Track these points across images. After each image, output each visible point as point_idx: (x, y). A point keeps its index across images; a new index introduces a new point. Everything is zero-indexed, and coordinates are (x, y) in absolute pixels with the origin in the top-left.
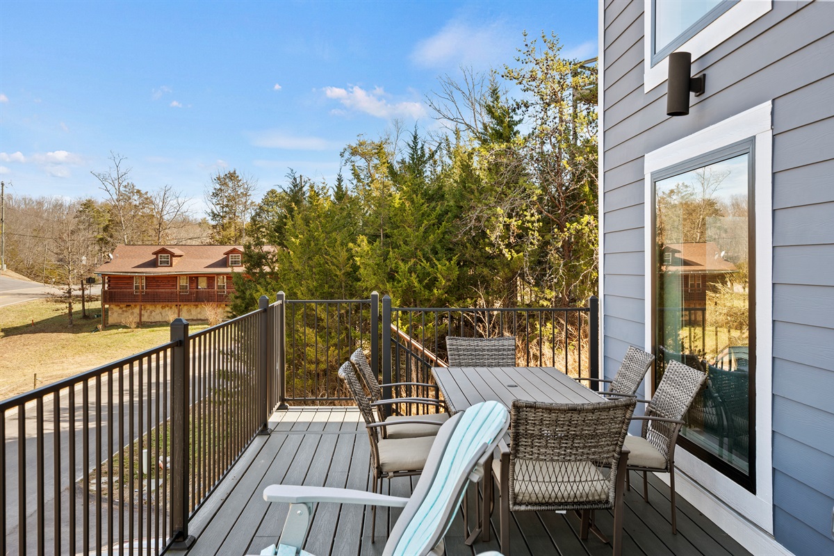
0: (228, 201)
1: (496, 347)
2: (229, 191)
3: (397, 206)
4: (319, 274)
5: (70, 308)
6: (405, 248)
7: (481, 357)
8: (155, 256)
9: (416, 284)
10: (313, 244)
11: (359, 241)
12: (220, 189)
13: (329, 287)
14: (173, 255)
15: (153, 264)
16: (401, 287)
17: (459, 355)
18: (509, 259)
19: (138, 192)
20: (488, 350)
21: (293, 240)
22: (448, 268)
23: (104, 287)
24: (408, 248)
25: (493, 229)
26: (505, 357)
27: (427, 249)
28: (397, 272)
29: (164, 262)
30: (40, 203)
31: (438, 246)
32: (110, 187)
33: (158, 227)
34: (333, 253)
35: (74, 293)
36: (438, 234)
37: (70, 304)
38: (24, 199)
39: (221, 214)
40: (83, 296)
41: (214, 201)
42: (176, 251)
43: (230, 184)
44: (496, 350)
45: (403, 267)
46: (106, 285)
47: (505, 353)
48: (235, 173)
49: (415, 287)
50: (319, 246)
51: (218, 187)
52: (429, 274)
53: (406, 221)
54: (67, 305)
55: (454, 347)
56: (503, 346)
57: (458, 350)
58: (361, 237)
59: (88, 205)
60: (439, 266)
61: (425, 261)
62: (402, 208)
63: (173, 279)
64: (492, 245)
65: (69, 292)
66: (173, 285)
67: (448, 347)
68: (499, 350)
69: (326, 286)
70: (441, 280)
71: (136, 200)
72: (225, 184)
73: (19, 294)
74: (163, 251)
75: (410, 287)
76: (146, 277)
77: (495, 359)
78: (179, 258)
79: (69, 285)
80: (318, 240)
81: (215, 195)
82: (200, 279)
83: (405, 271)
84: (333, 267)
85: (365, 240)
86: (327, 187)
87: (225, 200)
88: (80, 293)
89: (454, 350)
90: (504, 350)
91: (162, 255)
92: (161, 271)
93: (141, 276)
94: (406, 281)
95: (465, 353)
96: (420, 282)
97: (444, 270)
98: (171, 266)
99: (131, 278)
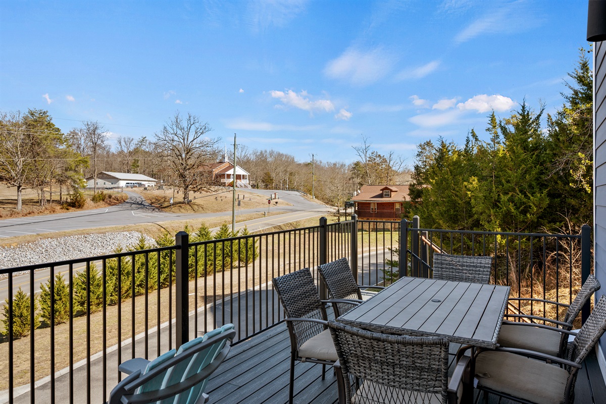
0: (426, 158)
1: (474, 264)
2: (427, 153)
3: (500, 155)
4: (448, 202)
5: (339, 220)
6: (506, 185)
7: (460, 271)
8: (381, 192)
9: (513, 210)
10: (444, 183)
11: (471, 181)
12: (421, 152)
13: (454, 211)
14: (391, 191)
15: (381, 196)
16: (502, 212)
17: (442, 268)
18: (589, 192)
19: (379, 155)
20: (467, 266)
21: (431, 181)
22: (539, 199)
23: (355, 209)
24: (509, 184)
25: (576, 169)
26: (480, 273)
27: (525, 185)
28: (499, 202)
29: (387, 195)
30: (335, 164)
31: (534, 183)
32: (361, 154)
33: (387, 175)
34: (457, 189)
35: (341, 211)
36: (533, 174)
37: (339, 217)
38: (328, 163)
39: (422, 166)
40: (346, 213)
41: (418, 158)
42: (394, 189)
43: (427, 149)
44: (474, 266)
45: (504, 198)
46: (357, 208)
47: (481, 269)
48: (430, 142)
49: (513, 213)
50: (448, 185)
51: (420, 150)
52: (524, 203)
53: (508, 166)
54: (338, 218)
55: (439, 261)
56: (481, 263)
57: (442, 264)
58: (473, 178)
59: (357, 164)
60: (531, 198)
61: (520, 194)
62: (504, 157)
63: (392, 204)
64: (575, 182)
65: (338, 211)
66: (392, 208)
67: (434, 261)
68: (476, 267)
69: (452, 211)
70: (533, 208)
71: (378, 160)
72: (424, 149)
73: (318, 211)
74: (386, 188)
75: (508, 213)
76: (377, 203)
77: (472, 274)
78: (395, 193)
79: (338, 207)
80: (448, 180)
81: (418, 155)
82: (396, 204)
83: (505, 201)
84: (456, 198)
85: (476, 179)
86: (455, 146)
87: (425, 158)
88: (344, 211)
89: (438, 263)
90: (481, 267)
91: (386, 192)
92: (385, 200)
93: (374, 203)
94: (505, 208)
95: (447, 267)
96: (517, 208)
97: (538, 200)
98: (391, 197)
99: (370, 203)
